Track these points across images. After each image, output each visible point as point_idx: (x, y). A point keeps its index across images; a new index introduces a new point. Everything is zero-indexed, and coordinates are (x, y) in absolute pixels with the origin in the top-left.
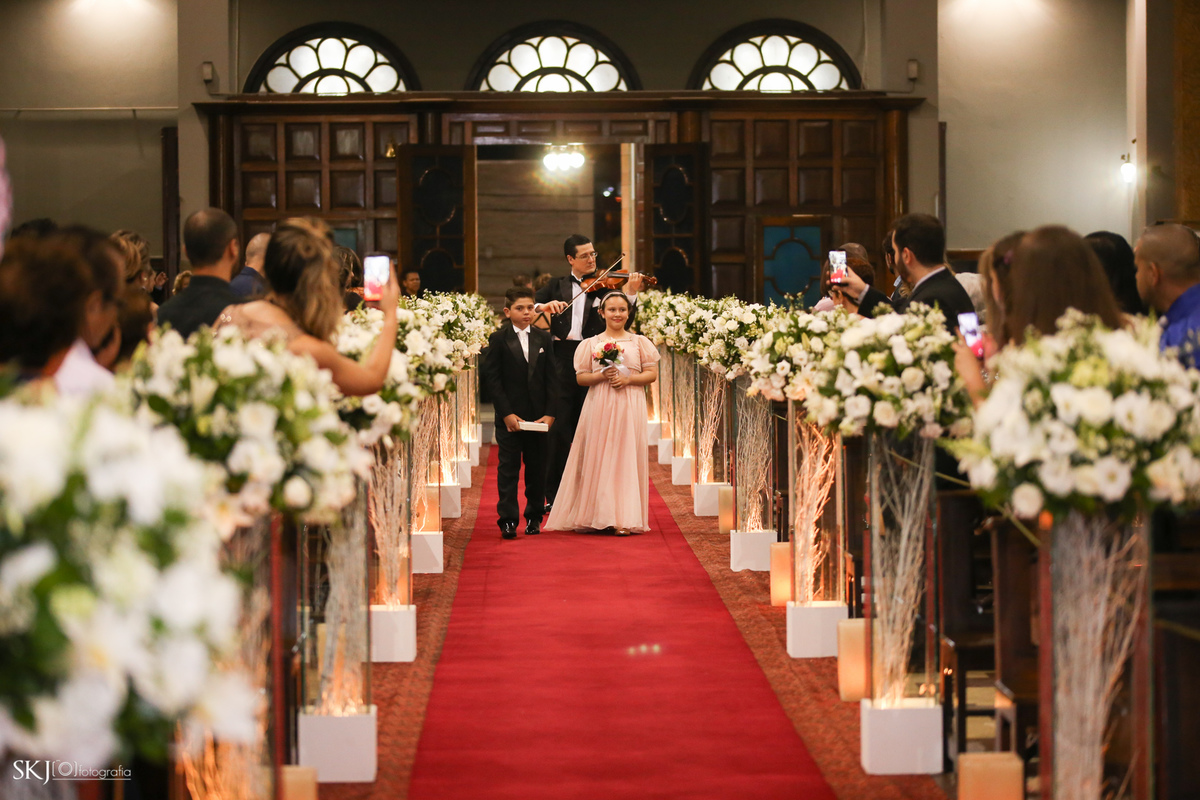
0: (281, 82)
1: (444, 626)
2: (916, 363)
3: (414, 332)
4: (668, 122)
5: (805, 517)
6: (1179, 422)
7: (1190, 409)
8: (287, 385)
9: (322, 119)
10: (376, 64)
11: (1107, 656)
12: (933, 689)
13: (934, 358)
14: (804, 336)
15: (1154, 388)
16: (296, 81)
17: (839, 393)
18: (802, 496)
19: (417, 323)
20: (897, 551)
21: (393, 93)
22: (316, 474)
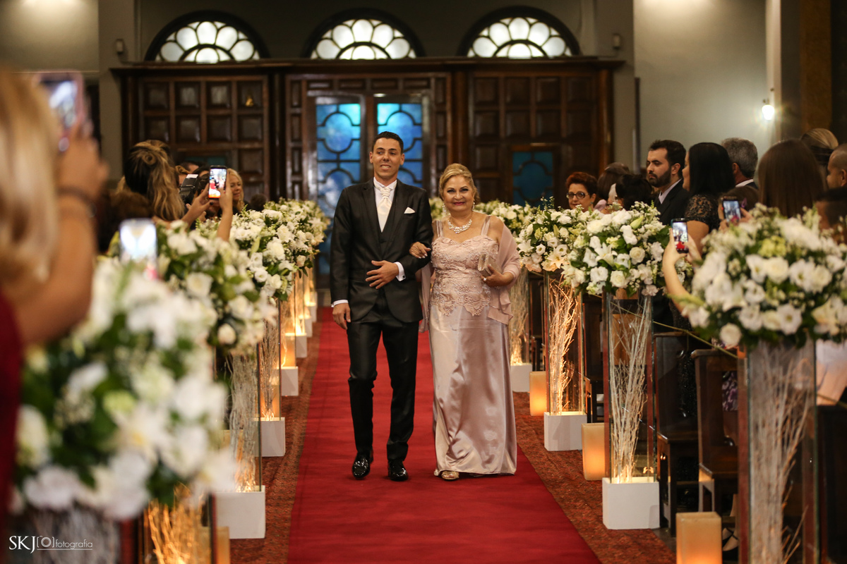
0: (171, 53)
1: (303, 431)
2: (639, 244)
3: (282, 227)
4: (444, 80)
5: (557, 352)
6: (834, 280)
7: (841, 271)
8: (218, 260)
9: (202, 79)
10: (238, 40)
11: (785, 442)
12: (652, 470)
13: (652, 239)
14: (555, 227)
15: (817, 257)
16: (181, 53)
17: (586, 265)
18: (554, 338)
19: (284, 220)
20: (627, 375)
21: (251, 61)
22: (240, 322)
